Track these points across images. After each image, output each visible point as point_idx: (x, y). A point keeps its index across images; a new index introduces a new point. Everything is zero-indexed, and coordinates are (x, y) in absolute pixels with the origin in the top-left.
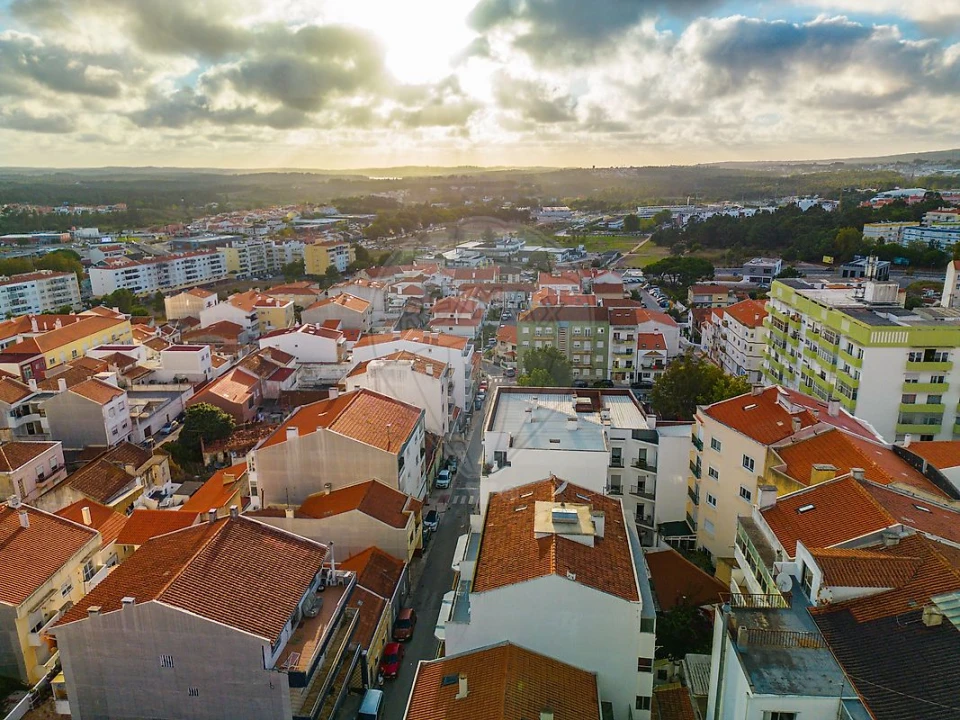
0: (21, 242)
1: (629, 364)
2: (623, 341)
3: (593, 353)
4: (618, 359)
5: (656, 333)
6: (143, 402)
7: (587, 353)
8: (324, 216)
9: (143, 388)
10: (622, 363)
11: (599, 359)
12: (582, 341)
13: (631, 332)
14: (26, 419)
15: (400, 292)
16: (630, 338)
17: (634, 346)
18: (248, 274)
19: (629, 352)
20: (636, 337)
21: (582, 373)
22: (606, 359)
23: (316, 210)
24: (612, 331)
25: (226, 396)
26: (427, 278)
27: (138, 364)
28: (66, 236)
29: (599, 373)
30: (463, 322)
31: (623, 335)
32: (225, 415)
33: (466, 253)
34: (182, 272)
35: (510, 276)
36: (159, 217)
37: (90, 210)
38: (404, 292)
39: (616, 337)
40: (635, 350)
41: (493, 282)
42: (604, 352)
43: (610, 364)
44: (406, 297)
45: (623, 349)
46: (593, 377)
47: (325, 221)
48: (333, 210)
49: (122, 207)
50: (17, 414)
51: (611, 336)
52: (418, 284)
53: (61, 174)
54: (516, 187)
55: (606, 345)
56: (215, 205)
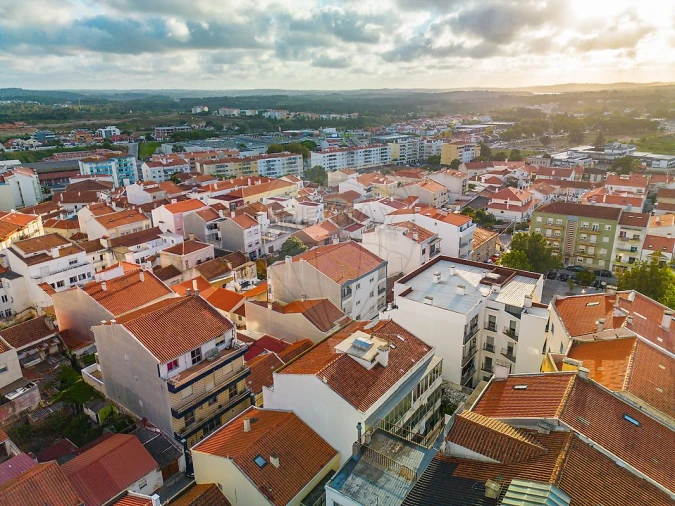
0: (294, 135)
1: (632, 260)
2: (628, 240)
3: (597, 246)
4: (621, 255)
5: (669, 237)
6: (278, 232)
7: (592, 245)
8: (479, 123)
9: (284, 224)
10: (625, 258)
11: (603, 252)
12: (589, 235)
13: (637, 233)
14: (214, 231)
15: (483, 181)
16: (636, 238)
17: (639, 245)
18: (405, 162)
19: (633, 250)
20: (642, 237)
21: (585, 261)
22: (609, 253)
23: (475, 118)
24: (618, 229)
25: (311, 235)
26: (509, 172)
27: (285, 210)
28: (317, 132)
29: (602, 263)
30: (513, 208)
31: (630, 234)
32: (304, 246)
33: (575, 155)
34: (363, 158)
35: (592, 176)
36: (375, 121)
37: (338, 116)
38: (486, 181)
39: (622, 236)
40: (639, 249)
41: (569, 179)
42: (609, 247)
43: (613, 258)
44: (487, 185)
45: (628, 246)
46: (595, 266)
47: (479, 126)
48: (488, 118)
49: (355, 115)
50: (210, 228)
51: (617, 234)
52: (500, 176)
53: (335, 94)
54: (662, 101)
55: (612, 240)
56: (410, 114)
